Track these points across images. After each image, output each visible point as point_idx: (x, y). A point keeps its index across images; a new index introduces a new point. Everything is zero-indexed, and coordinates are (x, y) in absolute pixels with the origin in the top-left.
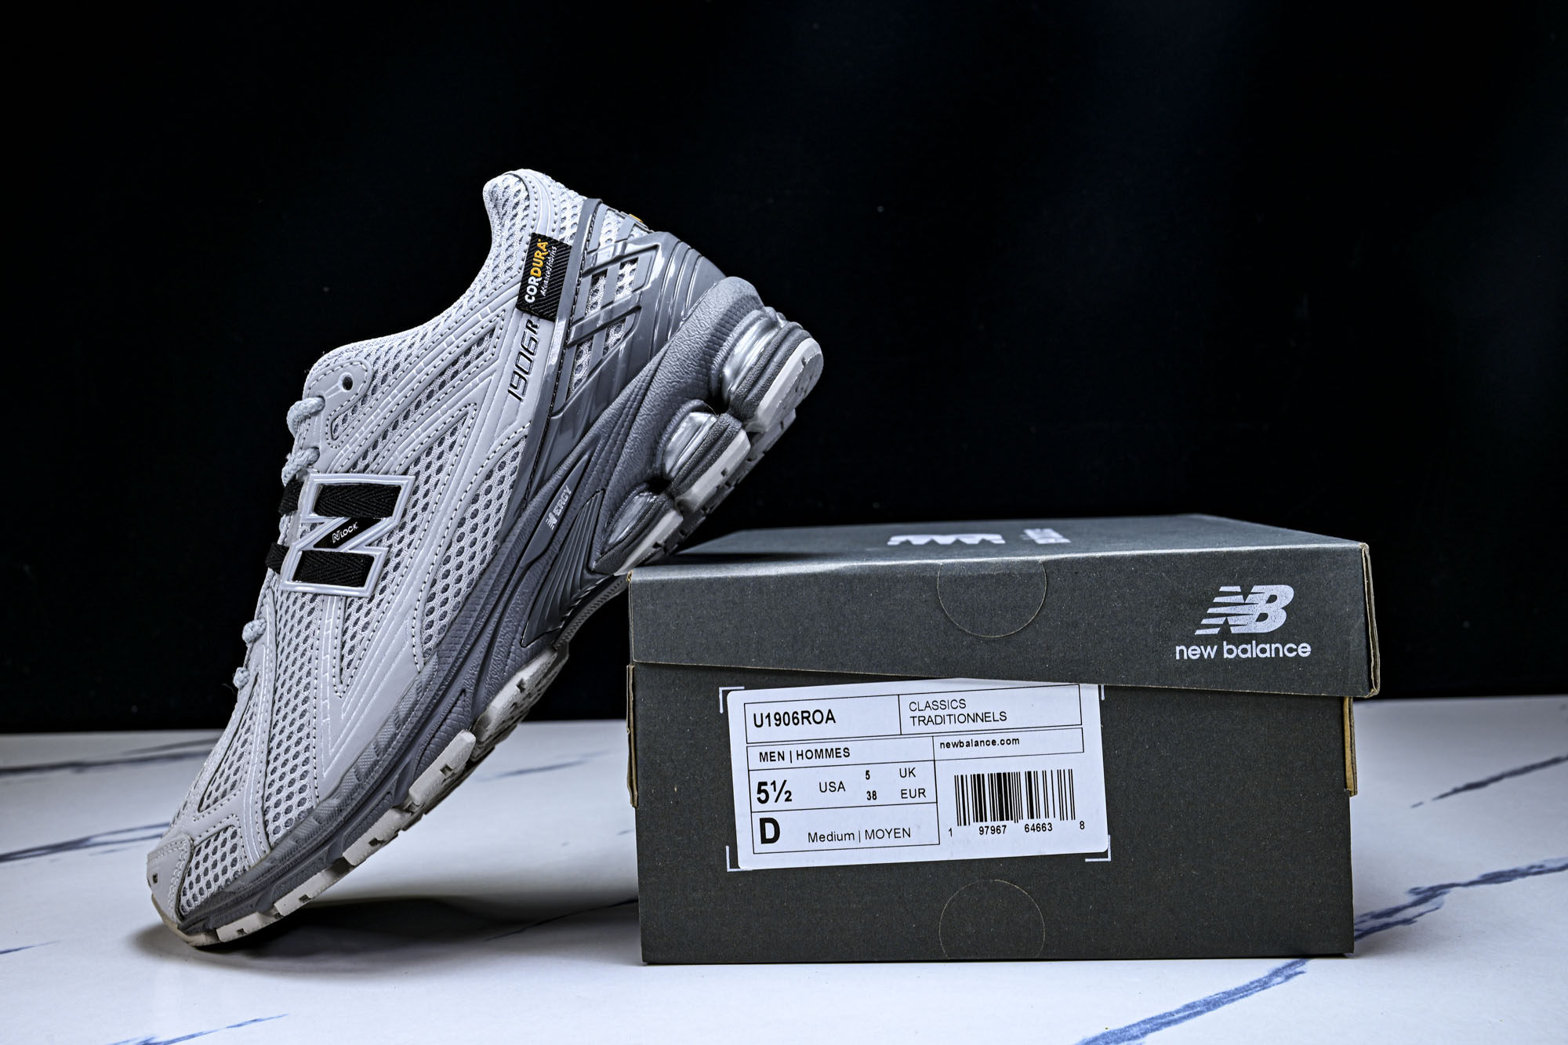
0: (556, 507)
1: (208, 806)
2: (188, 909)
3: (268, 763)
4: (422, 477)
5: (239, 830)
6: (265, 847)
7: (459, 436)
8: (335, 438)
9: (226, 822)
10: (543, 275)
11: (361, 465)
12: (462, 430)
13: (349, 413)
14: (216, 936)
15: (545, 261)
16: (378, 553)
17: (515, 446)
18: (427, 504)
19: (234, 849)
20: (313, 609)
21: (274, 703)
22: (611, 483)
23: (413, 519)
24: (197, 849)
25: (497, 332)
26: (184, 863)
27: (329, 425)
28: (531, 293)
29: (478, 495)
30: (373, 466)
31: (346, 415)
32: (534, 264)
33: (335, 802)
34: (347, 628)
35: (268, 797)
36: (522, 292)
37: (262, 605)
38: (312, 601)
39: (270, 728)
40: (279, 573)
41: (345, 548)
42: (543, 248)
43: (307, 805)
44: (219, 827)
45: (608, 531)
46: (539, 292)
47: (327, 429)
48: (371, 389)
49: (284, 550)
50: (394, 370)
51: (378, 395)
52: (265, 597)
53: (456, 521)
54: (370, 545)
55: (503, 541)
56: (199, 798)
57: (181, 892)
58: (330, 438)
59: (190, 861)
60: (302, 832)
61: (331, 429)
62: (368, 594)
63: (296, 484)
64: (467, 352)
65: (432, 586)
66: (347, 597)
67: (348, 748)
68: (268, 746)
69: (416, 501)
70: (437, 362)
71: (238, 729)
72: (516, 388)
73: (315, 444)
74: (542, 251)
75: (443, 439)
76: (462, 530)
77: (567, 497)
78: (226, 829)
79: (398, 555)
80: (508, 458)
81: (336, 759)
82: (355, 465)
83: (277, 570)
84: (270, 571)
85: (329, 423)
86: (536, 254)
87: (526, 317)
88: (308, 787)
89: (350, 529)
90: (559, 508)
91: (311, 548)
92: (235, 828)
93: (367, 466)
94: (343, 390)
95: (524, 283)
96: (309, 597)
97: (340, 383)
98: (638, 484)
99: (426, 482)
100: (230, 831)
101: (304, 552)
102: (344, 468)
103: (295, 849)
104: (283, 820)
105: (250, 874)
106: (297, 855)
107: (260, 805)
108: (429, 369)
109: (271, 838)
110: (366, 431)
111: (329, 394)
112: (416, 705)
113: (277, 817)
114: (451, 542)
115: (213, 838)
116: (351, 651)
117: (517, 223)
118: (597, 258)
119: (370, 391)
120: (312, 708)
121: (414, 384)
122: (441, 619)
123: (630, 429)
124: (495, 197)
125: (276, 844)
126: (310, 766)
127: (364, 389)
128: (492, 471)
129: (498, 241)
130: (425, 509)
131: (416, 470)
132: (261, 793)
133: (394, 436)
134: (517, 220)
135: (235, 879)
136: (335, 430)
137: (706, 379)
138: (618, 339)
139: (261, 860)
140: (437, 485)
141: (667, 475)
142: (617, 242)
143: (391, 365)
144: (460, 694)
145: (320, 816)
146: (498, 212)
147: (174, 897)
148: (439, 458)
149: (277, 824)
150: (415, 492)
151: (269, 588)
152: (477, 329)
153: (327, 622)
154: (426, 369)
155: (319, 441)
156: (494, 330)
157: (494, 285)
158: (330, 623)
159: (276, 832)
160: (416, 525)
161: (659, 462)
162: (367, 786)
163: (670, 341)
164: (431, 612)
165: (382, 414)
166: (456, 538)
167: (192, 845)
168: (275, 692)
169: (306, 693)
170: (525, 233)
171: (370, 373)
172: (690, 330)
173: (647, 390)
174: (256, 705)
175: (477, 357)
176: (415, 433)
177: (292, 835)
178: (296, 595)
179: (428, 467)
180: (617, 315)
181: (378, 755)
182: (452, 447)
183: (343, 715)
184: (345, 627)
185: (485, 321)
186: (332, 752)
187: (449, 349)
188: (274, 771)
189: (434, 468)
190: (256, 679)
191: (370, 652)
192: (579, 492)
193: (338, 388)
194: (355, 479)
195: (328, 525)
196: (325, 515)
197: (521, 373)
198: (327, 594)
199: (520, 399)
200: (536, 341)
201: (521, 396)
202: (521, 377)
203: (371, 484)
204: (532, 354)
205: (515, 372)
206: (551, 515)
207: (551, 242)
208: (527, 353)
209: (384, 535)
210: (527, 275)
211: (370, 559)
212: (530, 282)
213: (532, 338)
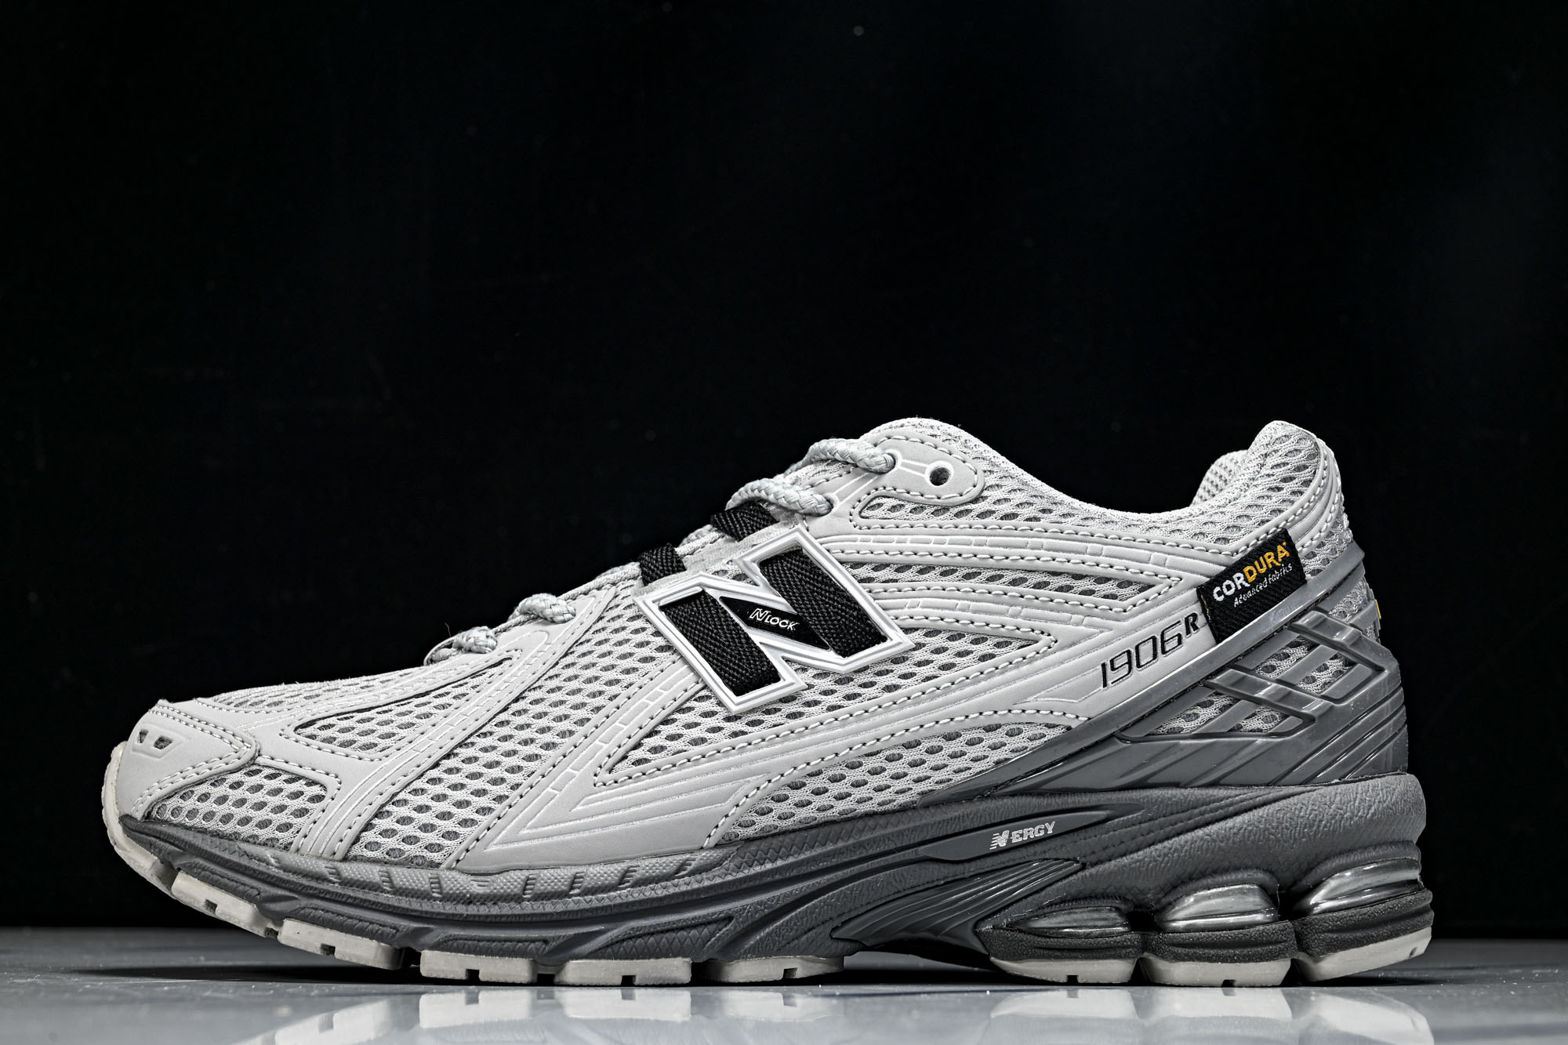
0: (1020, 832)
1: (312, 737)
2: (168, 815)
3: (436, 765)
4: (919, 655)
5: (327, 800)
6: (341, 848)
7: (1004, 655)
8: (863, 514)
9: (322, 778)
10: (1253, 584)
11: (863, 572)
12: (1013, 653)
13: (909, 507)
14: (169, 878)
15: (1270, 571)
16: (790, 680)
17: (1049, 726)
18: (896, 687)
19: (302, 813)
20: (652, 659)
21: (505, 709)
22: (1101, 868)
23: (865, 685)
24: (254, 768)
25: (1150, 593)
26: (224, 767)
27: (871, 496)
28: (1225, 590)
29: (958, 735)
30: (877, 586)
31: (902, 506)
32: (1256, 563)
33: (476, 887)
34: (674, 720)
35: (398, 801)
36: (1217, 580)
37: (585, 594)
38: (661, 649)
39: (476, 731)
40: (646, 583)
41: (757, 637)
42: (1281, 556)
43: (436, 857)
44: (306, 772)
45: (1042, 911)
46: (1232, 597)
47: (865, 498)
48: (962, 508)
49: (677, 566)
50: (1006, 517)
51: (963, 521)
52: (599, 589)
53: (909, 737)
54: (787, 661)
55: (926, 806)
56: (309, 718)
57: (184, 792)
58: (858, 510)
59: (232, 772)
60: (403, 876)
61: (869, 502)
62: (735, 709)
63: (759, 515)
64: (1100, 580)
65: (811, 775)
66: (706, 687)
67: (546, 846)
68: (455, 747)
69: (888, 672)
70: (1061, 556)
71: (427, 693)
72: (1113, 669)
73: (833, 496)
74: (1276, 558)
75: (984, 640)
76: (904, 752)
77: (1042, 833)
78: (311, 783)
79: (808, 704)
80: (1029, 732)
81: (522, 844)
82: (857, 565)
83: (648, 577)
84: (633, 568)
85: (874, 493)
86: (1268, 554)
87: (1196, 608)
88: (460, 840)
89: (784, 624)
90: (1022, 835)
91: (716, 595)
92: (323, 793)
93: (870, 580)
94: (927, 477)
95: (1230, 572)
96: (659, 641)
97: (930, 468)
98: (1125, 900)
99: (920, 664)
100: (316, 790)
101: (703, 592)
102: (842, 556)
103: (375, 887)
104: (391, 843)
105: (290, 858)
106: (371, 896)
107: (381, 800)
108: (1046, 555)
109: (357, 846)
110: (908, 544)
111: (904, 465)
112: (667, 880)
113: (387, 833)
114: (878, 752)
115: (285, 777)
116: (655, 750)
117: (1274, 499)
118: (1321, 624)
119: (956, 510)
120: (550, 762)
121: (1014, 553)
122: (780, 818)
123: (1178, 834)
124: (1275, 448)
125: (355, 859)
126: (484, 820)
127: (951, 500)
128: (998, 726)
129: (1235, 495)
130: (889, 689)
131: (922, 640)
132: (394, 789)
133: (933, 580)
134: (1276, 496)
135: (265, 844)
136: (873, 508)
137: (1304, 867)
138: (1260, 730)
139: (320, 857)
140: (928, 679)
141: (1162, 921)
142: (1352, 625)
143: (1006, 508)
144: (724, 919)
145: (439, 883)
146: (1262, 465)
147: (169, 788)
148: (960, 654)
149: (380, 840)
150: (896, 660)
151: (614, 584)
152: (1135, 567)
153: (657, 689)
154: (1043, 551)
155: (841, 499)
156: (1150, 586)
157: (1194, 541)
158: (660, 694)
159: (369, 846)
160: (860, 695)
161: (1170, 898)
162: (528, 907)
163: (1309, 788)
164: (780, 799)
165: (946, 547)
166: (888, 753)
167: (253, 758)
168: (516, 700)
169: (557, 740)
170: (1275, 520)
171: (975, 492)
172: (1338, 799)
173: (1237, 814)
174: (477, 689)
175: (1106, 597)
176: (960, 602)
177: (384, 869)
178: (646, 626)
179: (938, 651)
180: (1285, 705)
181: (572, 888)
182: (984, 658)
183: (579, 808)
184: (672, 717)
185: (1150, 568)
186: (525, 832)
187: (1086, 557)
188: (433, 781)
189: (943, 658)
190: (500, 663)
191: (676, 773)
192: (1059, 841)
193: (922, 470)
194: (843, 578)
195: (762, 593)
196: (769, 580)
197: (1133, 659)
198: (685, 661)
199: (1105, 685)
200: (1180, 642)
201: (1109, 682)
202: (1129, 663)
203: (856, 603)
204: (1164, 652)
205: (1129, 652)
206: (1005, 834)
207: (1294, 557)
208: (1159, 645)
209: (816, 668)
210: (1238, 567)
211: (773, 676)
212: (1235, 577)
213: (1179, 636)
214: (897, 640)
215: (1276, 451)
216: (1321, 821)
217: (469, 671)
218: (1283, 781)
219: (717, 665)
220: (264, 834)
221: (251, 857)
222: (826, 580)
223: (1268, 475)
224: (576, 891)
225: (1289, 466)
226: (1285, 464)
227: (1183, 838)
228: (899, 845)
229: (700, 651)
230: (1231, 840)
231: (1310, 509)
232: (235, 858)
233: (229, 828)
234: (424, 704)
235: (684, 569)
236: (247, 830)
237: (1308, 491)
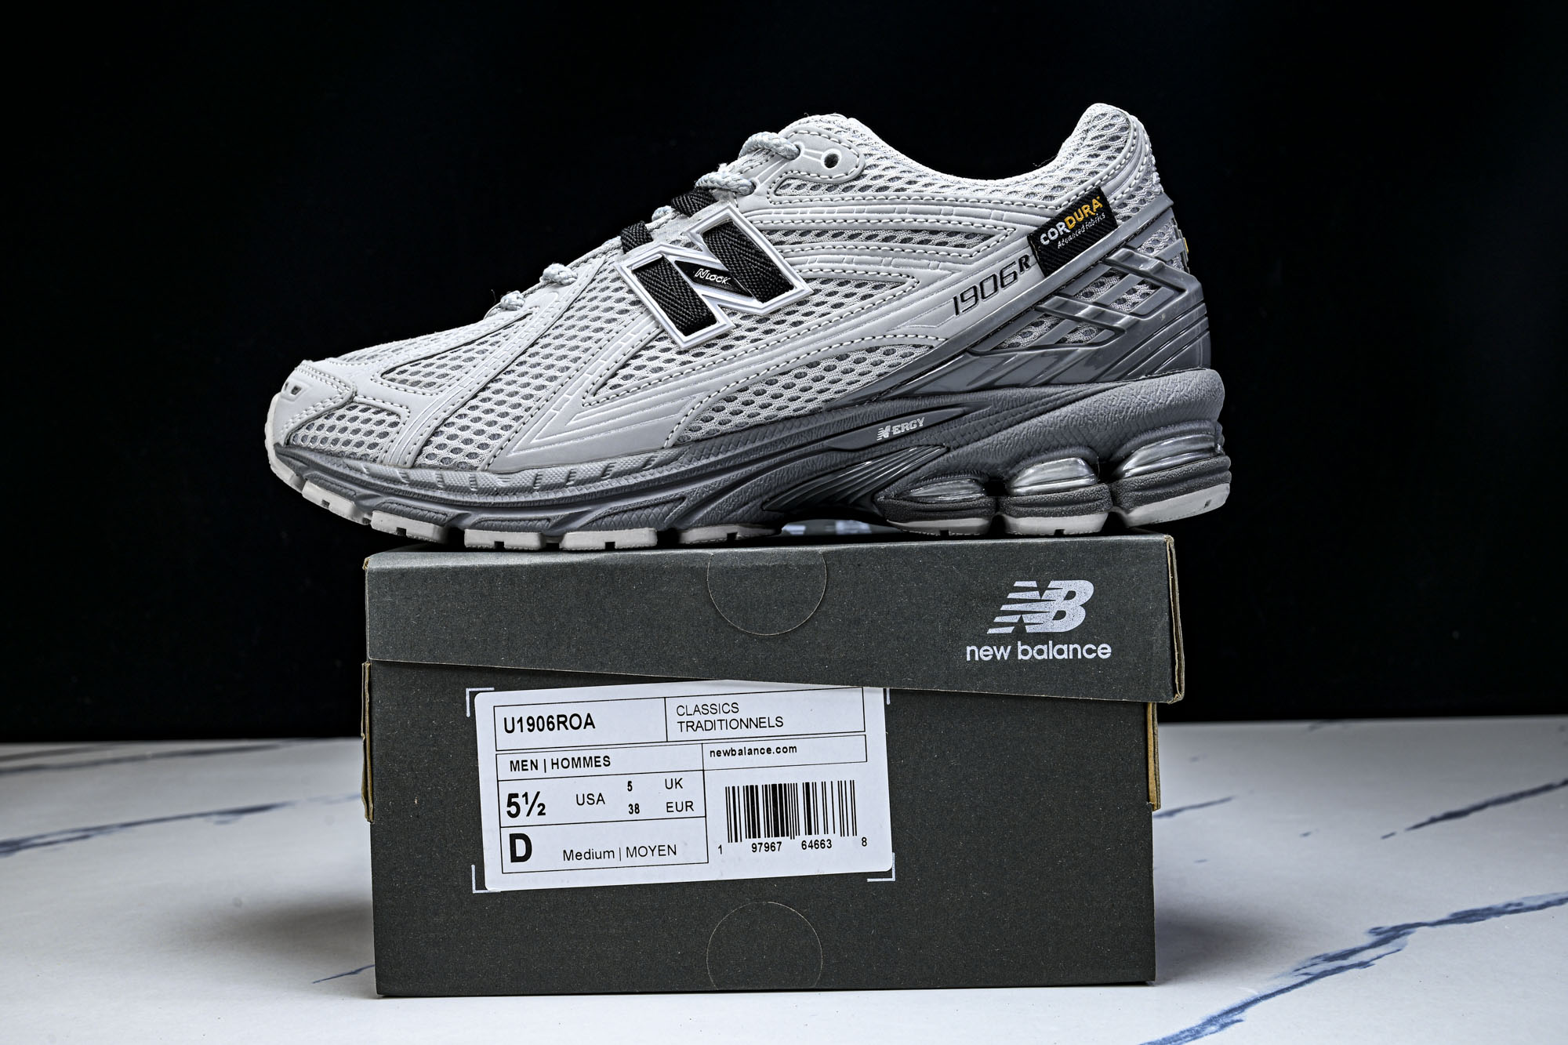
0: (899, 426)
1: (393, 380)
2: (299, 441)
3: (475, 396)
4: (817, 298)
5: (400, 426)
6: (409, 458)
7: (878, 295)
8: (777, 192)
9: (398, 409)
10: (1073, 230)
11: (776, 237)
12: (887, 292)
13: (810, 185)
14: (301, 485)
15: (1087, 220)
16: (723, 321)
17: (915, 346)
18: (801, 323)
19: (385, 435)
20: (627, 311)
21: (524, 353)
22: (960, 451)
23: (778, 323)
24: (353, 404)
25: (991, 241)
26: (333, 405)
27: (783, 179)
28: (1050, 236)
29: (847, 356)
30: (787, 248)
31: (805, 185)
32: (1075, 214)
33: (500, 483)
34: (640, 356)
35: (448, 424)
36: (1044, 229)
37: (585, 262)
38: (633, 303)
39: (503, 370)
40: (625, 251)
41: (700, 291)
42: (1095, 207)
43: (474, 462)
44: (387, 406)
45: (917, 483)
46: (1056, 241)
47: (779, 180)
48: (847, 185)
49: (647, 238)
50: (880, 189)
51: (848, 195)
52: (594, 257)
53: (810, 359)
54: (722, 307)
55: (829, 410)
56: (392, 366)
57: (307, 424)
58: (773, 189)
59: (338, 408)
60: (453, 477)
61: (782, 183)
62: (683, 346)
63: (708, 197)
64: (952, 234)
65: (741, 391)
66: (664, 331)
67: (550, 451)
68: (489, 383)
69: (794, 312)
70: (921, 218)
71: (473, 342)
72: (963, 301)
73: (756, 179)
74: (1092, 209)
75: (865, 284)
76: (808, 371)
77: (915, 426)
78: (391, 413)
79: (737, 339)
80: (900, 351)
81: (532, 450)
82: (772, 232)
83: (626, 248)
84: (617, 241)
85: (784, 175)
86: (1085, 206)
87: (1027, 251)
88: (490, 449)
89: (719, 280)
90: (900, 429)
91: (671, 259)
92: (398, 420)
93: (782, 243)
94: (822, 162)
95: (1053, 223)
96: (631, 297)
97: (824, 155)
98: (981, 474)
99: (818, 305)
100: (393, 418)
101: (663, 258)
102: (761, 225)
103: (432, 486)
104: (443, 453)
105: (376, 468)
106: (430, 493)
107: (436, 423)
108: (909, 217)
109: (421, 457)
110: (808, 215)
111: (807, 153)
112: (637, 472)
113: (441, 447)
114: (789, 372)
115: (373, 410)
116: (626, 378)
117: (1092, 164)
118: (1129, 257)
119: (843, 186)
120: (551, 390)
121: (885, 217)
122: (720, 424)
123: (1018, 423)
124: (1094, 124)
125: (420, 466)
126: (506, 434)
127: (840, 179)
128: (877, 348)
129: (1062, 163)
130: (795, 324)
131: (819, 287)
132: (445, 415)
133: (827, 242)
134: (1095, 161)
135: (361, 459)
136: (784, 187)
137: (1117, 443)
138: (1080, 341)
139: (396, 466)
140: (823, 315)
141: (1009, 487)
142: (1157, 258)
143: (880, 183)
144: (679, 499)
145: (475, 481)
146: (1084, 139)
147: (299, 421)
148: (847, 296)
149: (436, 451)
150: (801, 303)
151: (604, 253)
152: (978, 222)
153: (629, 334)
154: (907, 215)
155: (762, 182)
156: (991, 236)
157: (1026, 199)
158: (631, 337)
159: (429, 456)
160: (774, 330)
161: (1015, 471)
162: (537, 496)
163: (1121, 384)
164: (719, 410)
165: (835, 215)
166: (796, 372)
167: (352, 398)
168: (532, 345)
169: (558, 374)
170: (1092, 179)
171: (857, 171)
172: (1143, 391)
173: (1064, 405)
174: (506, 338)
175: (956, 246)
176: (846, 257)
177: (439, 472)
178: (623, 285)
179: (831, 294)
180: (1099, 320)
181: (568, 481)
182: (864, 298)
183: (572, 422)
184: (639, 353)
185: (990, 222)
186: (534, 441)
187: (941, 217)
188: (473, 408)
189: (834, 300)
190: (525, 317)
191: (640, 394)
192: (928, 432)
193: (819, 157)
194: (762, 242)
195: (704, 257)
196: (709, 247)
197: (978, 293)
198: (648, 311)
199: (957, 313)
200: (1015, 278)
201: (961, 311)
202: (976, 295)
203: (771, 261)
204: (1003, 286)
205: (975, 288)
206: (888, 428)
207: (1106, 208)
208: (999, 281)
209: (742, 312)
210: (1061, 217)
211: (711, 320)
212: (1058, 225)
213: (1015, 273)
214: (801, 287)
215: (1094, 127)
216: (1128, 408)
217: (503, 323)
218: (1102, 379)
219: (671, 314)
220: (360, 451)
221: (351, 468)
222: (750, 244)
223: (1089, 146)
224: (572, 483)
225: (1105, 138)
226: (1101, 136)
227: (1022, 425)
228: (809, 440)
229: (659, 303)
230: (1058, 426)
231: (1120, 170)
232: (341, 470)
233: (337, 448)
234: (470, 350)
235: (652, 240)
236: (348, 449)
237: (1120, 156)
